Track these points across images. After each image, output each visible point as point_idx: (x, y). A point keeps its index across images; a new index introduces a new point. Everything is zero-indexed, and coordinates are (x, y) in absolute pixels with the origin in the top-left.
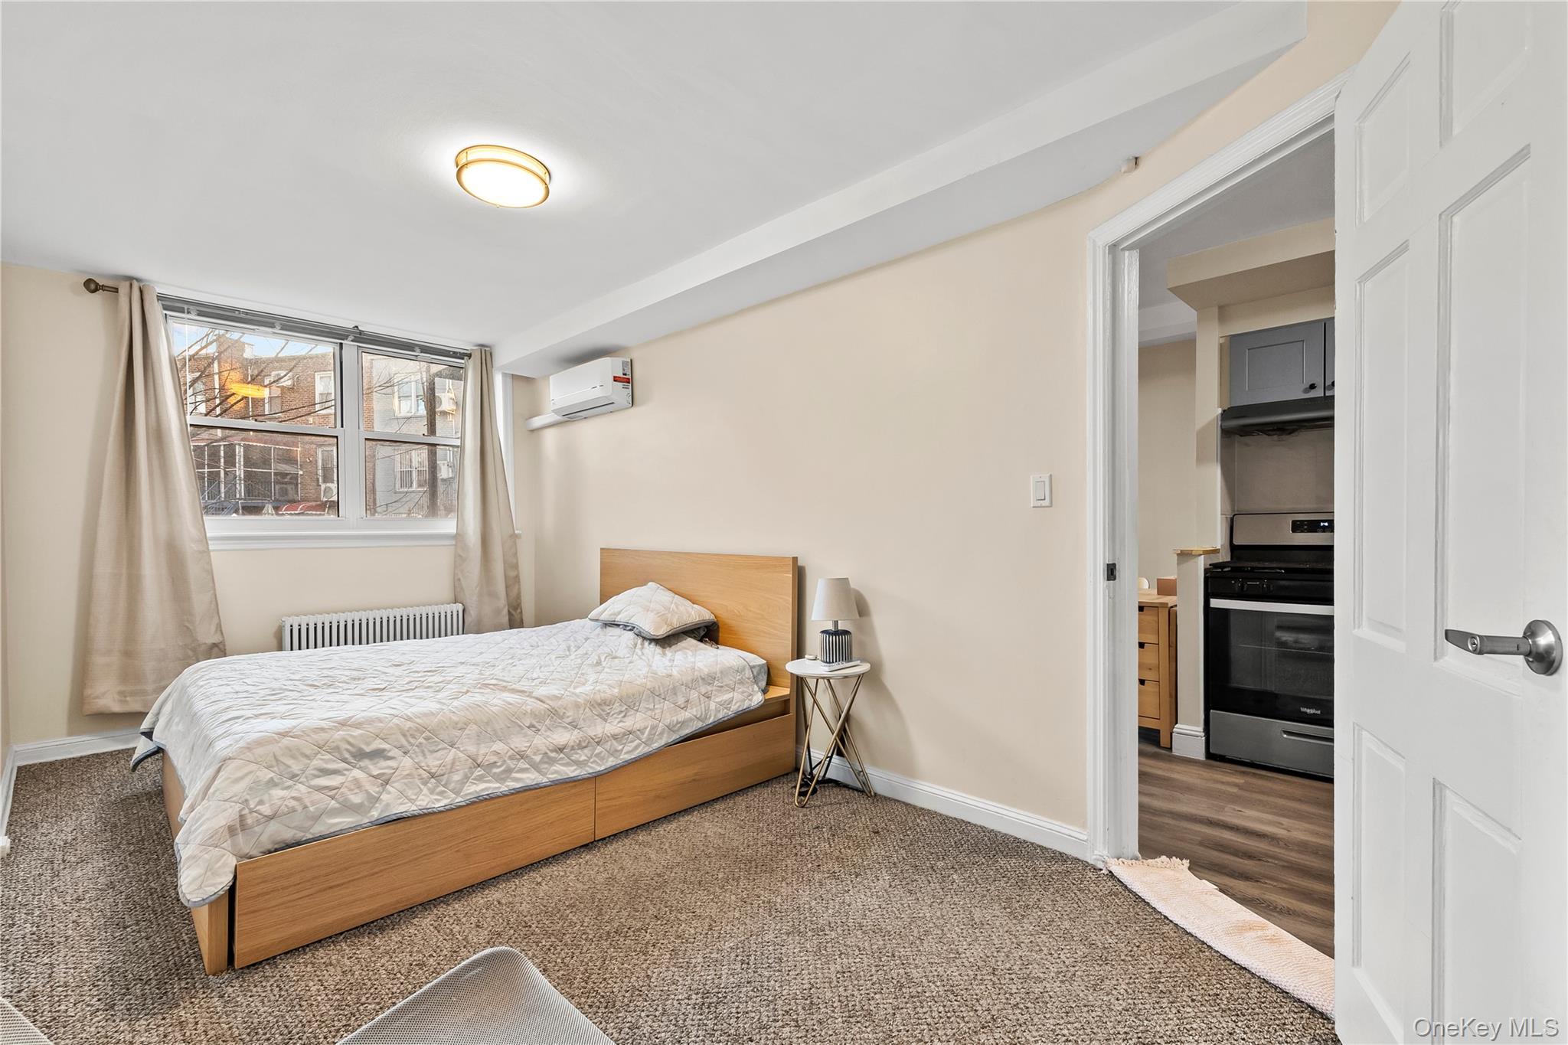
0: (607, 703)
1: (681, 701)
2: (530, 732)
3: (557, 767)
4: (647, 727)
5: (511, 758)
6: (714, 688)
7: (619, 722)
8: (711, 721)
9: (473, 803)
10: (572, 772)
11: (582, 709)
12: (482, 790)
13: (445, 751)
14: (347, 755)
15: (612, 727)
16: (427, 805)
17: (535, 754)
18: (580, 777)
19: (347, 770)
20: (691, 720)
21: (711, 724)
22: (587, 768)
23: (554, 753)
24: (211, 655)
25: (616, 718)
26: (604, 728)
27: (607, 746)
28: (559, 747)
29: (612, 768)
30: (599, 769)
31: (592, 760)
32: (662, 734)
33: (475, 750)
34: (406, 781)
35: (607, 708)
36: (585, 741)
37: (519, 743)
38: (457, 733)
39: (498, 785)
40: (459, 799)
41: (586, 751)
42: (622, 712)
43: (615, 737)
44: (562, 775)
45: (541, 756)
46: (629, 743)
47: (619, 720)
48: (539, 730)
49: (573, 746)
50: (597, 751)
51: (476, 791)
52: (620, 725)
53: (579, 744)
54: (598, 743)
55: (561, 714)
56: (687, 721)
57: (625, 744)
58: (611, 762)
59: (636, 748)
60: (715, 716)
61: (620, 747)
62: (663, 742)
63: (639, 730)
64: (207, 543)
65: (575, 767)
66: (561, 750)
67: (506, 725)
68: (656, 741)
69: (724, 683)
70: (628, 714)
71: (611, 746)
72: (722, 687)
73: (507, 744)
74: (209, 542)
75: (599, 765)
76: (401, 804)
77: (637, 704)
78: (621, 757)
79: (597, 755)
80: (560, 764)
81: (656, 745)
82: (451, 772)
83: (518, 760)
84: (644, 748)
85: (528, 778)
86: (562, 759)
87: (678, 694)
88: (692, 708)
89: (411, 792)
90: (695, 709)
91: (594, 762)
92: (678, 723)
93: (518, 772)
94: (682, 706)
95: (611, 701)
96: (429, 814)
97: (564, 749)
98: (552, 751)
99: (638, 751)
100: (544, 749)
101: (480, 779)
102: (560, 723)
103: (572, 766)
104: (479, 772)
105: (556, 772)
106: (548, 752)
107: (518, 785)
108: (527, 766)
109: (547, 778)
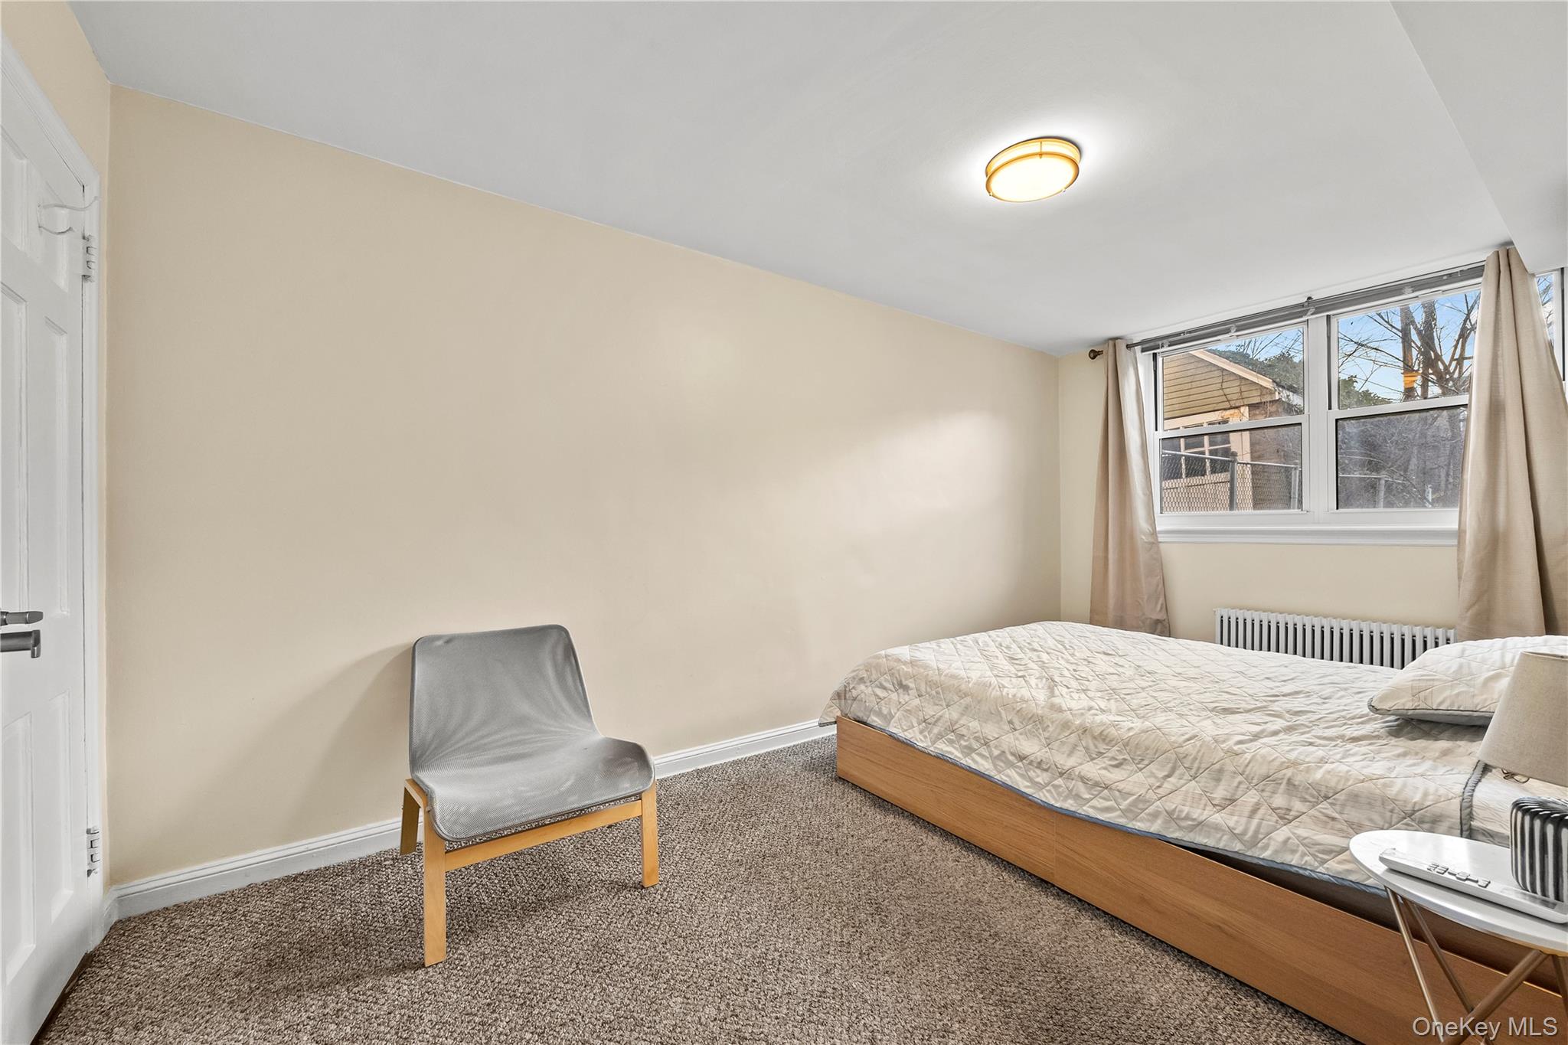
0: (1107, 741)
1: (1220, 793)
2: (1007, 727)
3: (1012, 772)
4: (1134, 795)
5: (977, 739)
6: (1312, 812)
7: (1105, 768)
8: (1266, 854)
9: (938, 757)
10: (1023, 786)
11: (1069, 732)
12: (947, 752)
13: (941, 708)
14: (895, 682)
15: (1093, 770)
16: (911, 738)
17: (996, 747)
18: (1030, 797)
19: (891, 690)
20: (1217, 828)
21: (1263, 859)
22: (1041, 794)
23: (1014, 758)
24: (1155, 631)
25: (1105, 763)
26: (1081, 764)
27: (1071, 784)
28: (1020, 754)
29: (1067, 812)
30: (1052, 802)
31: (1047, 788)
32: (1155, 815)
33: (956, 717)
34: (905, 713)
35: (1102, 747)
36: (1047, 763)
37: (990, 730)
38: (956, 698)
39: (960, 755)
40: (932, 749)
41: (1045, 774)
42: (1116, 760)
43: (1083, 779)
44: (1012, 782)
45: (999, 752)
46: (1101, 798)
47: (1104, 765)
48: (1016, 730)
49: (1032, 761)
50: (1056, 782)
51: (942, 750)
52: (1103, 772)
53: (1040, 763)
54: (1061, 774)
55: (1045, 725)
56: (1208, 826)
57: (1096, 796)
58: (1069, 805)
59: (1107, 809)
60: (1276, 852)
61: (1087, 796)
62: (1155, 827)
63: (1119, 791)
64: (1157, 536)
65: (1028, 784)
66: (1022, 758)
67: (990, 709)
68: (1141, 821)
69: (1345, 816)
70: (1123, 766)
71: (1074, 786)
72: (1333, 819)
73: (981, 726)
74: (1158, 535)
75: (1057, 801)
76: (895, 727)
77: (1146, 762)
78: (1084, 808)
79: (1056, 787)
80: (1017, 773)
81: (1139, 825)
82: (934, 724)
83: (982, 745)
84: (1120, 817)
85: (982, 765)
86: (1020, 768)
87: (1223, 782)
88: (1232, 814)
89: (905, 723)
90: (1235, 818)
91: (1048, 791)
92: (1187, 818)
93: (978, 754)
94: (1216, 802)
95: (1111, 741)
96: (911, 746)
97: (1024, 758)
98: (1013, 754)
99: (1109, 815)
100: (1005, 747)
101: (951, 742)
102: (1040, 734)
103: (1028, 781)
104: (952, 736)
105: (1008, 776)
106: (1007, 752)
107: (974, 766)
108: (987, 755)
109: (1001, 777)
